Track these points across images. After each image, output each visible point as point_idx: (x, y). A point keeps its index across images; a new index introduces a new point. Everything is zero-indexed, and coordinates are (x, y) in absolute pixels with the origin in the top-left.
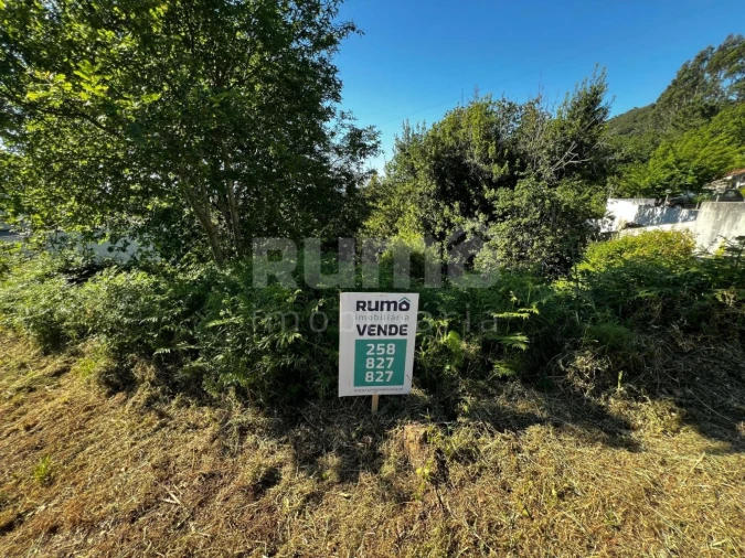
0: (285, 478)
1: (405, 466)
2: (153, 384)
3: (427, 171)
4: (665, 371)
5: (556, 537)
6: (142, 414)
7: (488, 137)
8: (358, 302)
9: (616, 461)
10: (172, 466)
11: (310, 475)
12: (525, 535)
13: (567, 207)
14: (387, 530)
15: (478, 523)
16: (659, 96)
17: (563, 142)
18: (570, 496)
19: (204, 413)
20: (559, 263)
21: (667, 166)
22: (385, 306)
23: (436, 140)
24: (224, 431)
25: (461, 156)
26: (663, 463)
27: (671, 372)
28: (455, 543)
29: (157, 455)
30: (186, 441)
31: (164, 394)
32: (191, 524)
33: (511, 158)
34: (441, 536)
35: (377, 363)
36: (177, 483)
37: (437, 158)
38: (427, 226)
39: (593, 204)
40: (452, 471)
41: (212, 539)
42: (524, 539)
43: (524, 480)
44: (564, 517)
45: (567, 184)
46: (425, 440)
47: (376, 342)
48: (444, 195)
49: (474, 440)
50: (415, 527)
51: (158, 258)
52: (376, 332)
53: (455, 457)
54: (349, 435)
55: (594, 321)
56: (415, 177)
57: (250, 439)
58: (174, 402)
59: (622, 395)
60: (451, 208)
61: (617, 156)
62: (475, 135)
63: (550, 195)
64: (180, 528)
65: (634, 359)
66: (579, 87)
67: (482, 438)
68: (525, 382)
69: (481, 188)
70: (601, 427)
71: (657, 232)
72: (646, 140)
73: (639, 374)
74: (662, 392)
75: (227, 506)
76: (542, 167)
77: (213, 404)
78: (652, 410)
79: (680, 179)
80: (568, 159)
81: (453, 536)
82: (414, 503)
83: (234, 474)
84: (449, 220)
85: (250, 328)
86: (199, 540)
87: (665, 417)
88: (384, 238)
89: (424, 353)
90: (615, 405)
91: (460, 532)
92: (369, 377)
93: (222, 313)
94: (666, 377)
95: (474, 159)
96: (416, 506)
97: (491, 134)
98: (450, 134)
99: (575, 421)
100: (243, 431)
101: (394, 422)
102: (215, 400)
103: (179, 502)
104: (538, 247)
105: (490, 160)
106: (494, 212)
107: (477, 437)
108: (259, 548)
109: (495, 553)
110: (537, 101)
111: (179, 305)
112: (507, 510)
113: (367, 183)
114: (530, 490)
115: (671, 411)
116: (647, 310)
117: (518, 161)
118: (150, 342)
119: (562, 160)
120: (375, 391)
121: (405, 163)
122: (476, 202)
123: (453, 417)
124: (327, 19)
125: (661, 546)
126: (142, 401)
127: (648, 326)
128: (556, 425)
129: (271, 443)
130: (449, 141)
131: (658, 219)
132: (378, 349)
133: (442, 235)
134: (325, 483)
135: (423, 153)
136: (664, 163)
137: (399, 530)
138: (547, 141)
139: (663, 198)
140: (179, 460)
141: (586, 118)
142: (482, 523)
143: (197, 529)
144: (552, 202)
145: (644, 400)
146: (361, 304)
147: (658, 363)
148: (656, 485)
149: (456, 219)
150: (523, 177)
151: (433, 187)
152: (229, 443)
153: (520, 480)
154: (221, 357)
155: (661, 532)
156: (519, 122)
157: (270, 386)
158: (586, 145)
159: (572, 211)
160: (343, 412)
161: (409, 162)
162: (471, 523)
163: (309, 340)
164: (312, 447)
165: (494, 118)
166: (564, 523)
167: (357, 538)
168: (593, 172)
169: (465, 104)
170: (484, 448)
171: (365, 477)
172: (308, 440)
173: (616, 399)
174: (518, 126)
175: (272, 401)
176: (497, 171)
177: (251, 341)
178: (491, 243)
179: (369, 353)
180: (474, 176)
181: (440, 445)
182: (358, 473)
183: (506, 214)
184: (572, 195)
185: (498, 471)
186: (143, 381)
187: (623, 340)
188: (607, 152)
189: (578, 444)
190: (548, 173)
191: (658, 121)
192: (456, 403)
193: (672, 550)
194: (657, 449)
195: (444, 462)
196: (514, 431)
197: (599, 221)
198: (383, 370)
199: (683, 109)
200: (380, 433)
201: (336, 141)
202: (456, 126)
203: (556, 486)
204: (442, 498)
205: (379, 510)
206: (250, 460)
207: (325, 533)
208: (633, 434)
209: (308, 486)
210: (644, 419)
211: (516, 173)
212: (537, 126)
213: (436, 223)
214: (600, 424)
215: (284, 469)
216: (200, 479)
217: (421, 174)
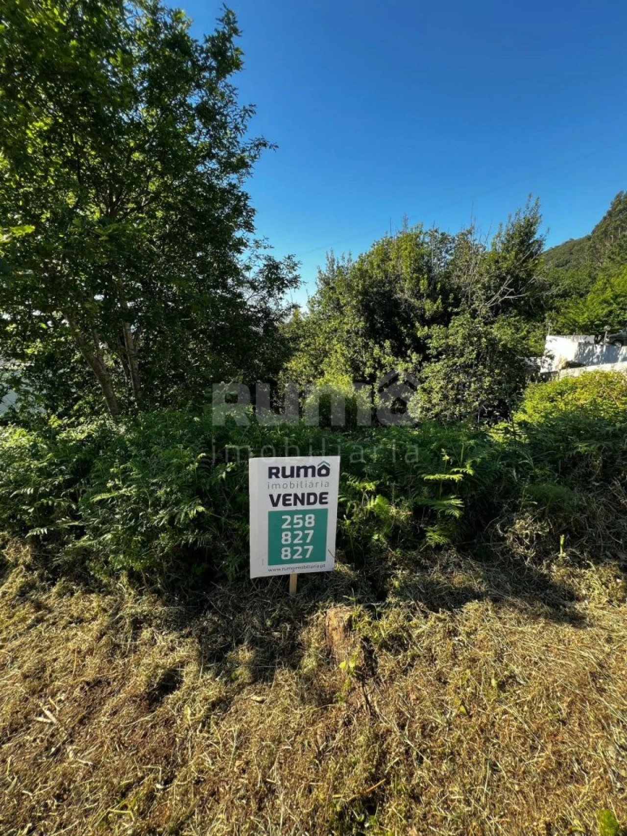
0: (187, 681)
1: (328, 658)
2: (28, 568)
3: (354, 307)
4: (608, 532)
5: (497, 737)
6: (14, 607)
7: (418, 270)
8: (270, 469)
9: (560, 641)
10: (48, 673)
11: (217, 675)
12: (463, 738)
13: (504, 346)
14: (306, 742)
15: (410, 726)
16: (593, 228)
17: (498, 276)
18: (512, 685)
19: (91, 602)
20: (498, 406)
21: (605, 301)
22: (302, 471)
23: (363, 274)
24: (115, 625)
25: (391, 291)
26: (609, 640)
27: (614, 534)
28: (384, 754)
29: (30, 660)
30: (68, 640)
31: (42, 581)
32: (69, 748)
33: (445, 293)
34: (368, 746)
35: (294, 537)
36: (53, 695)
37: (365, 293)
38: (355, 367)
39: (531, 343)
40: (380, 662)
41: (94, 767)
42: (462, 742)
43: (462, 668)
44: (505, 712)
45: (504, 320)
46: (349, 626)
47: (292, 514)
48: (373, 333)
49: (406, 624)
50: (338, 736)
51: (42, 410)
52: (292, 502)
53: (384, 645)
54: (263, 623)
55: (533, 479)
56: (342, 313)
57: (146, 634)
58: (54, 590)
59: (565, 561)
60: (382, 347)
61: (555, 291)
62: (405, 268)
63: (486, 334)
64: (55, 754)
65: (576, 520)
66: (512, 219)
67: (415, 621)
68: (461, 550)
69: (413, 326)
70: (543, 600)
71: (597, 372)
72: (583, 274)
73: (582, 537)
74: (606, 556)
75: (115, 721)
76: (477, 303)
77: (103, 590)
78: (596, 576)
79: (618, 315)
80: (504, 294)
81: (381, 746)
82: (338, 705)
83: (125, 678)
84: (380, 361)
85: (145, 501)
86: (78, 769)
87: (610, 585)
88: (309, 382)
89: (348, 522)
90: (557, 573)
91: (389, 739)
92: (286, 553)
93: (110, 484)
94: (609, 538)
95: (404, 294)
96: (340, 709)
97: (422, 267)
98: (379, 266)
99: (516, 594)
100: (137, 624)
101: (315, 606)
102: (105, 586)
103: (54, 720)
104: (476, 390)
105: (422, 295)
106: (428, 352)
107: (409, 619)
108: (152, 776)
109: (429, 762)
110: (470, 232)
111: (62, 472)
112: (442, 707)
113: (287, 320)
114: (468, 681)
115: (616, 577)
116: (587, 466)
117: (452, 296)
118: (25, 517)
119: (497, 296)
120: (293, 570)
121: (330, 298)
122: (408, 341)
123: (382, 596)
124: (235, 137)
125: (609, 742)
126: (14, 590)
127: (589, 483)
128: (495, 600)
129: (171, 637)
130: (378, 275)
131: (598, 357)
132: (295, 521)
133: (373, 377)
134: (235, 685)
135: (350, 287)
136: (602, 298)
137: (320, 741)
138: (481, 275)
139: (603, 334)
140: (57, 665)
141: (521, 251)
142: (415, 726)
143: (76, 754)
144: (489, 340)
145: (588, 567)
146: (274, 471)
147: (600, 524)
148: (602, 667)
149: (388, 359)
150: (457, 314)
151: (362, 324)
152: (120, 639)
153: (456, 669)
154: (109, 536)
155: (608, 725)
156: (451, 254)
157: (169, 569)
158: (523, 279)
159: (510, 350)
160: (257, 595)
161: (334, 296)
162: (402, 727)
163: (216, 512)
164: (220, 640)
165: (425, 249)
166: (505, 721)
167: (271, 754)
168: (530, 307)
169: (395, 235)
170: (417, 631)
171: (282, 675)
172: (215, 631)
173: (558, 566)
174: (452, 258)
175: (171, 586)
176: (430, 307)
177: (146, 516)
178: (426, 385)
179: (284, 526)
180: (406, 313)
181: (367, 631)
182: (273, 670)
183: (440, 354)
184: (509, 332)
185: (432, 659)
186: (16, 565)
187: (564, 501)
188: (543, 287)
189: (519, 622)
190: (483, 309)
191: (595, 253)
192: (385, 579)
193: (621, 746)
194: (603, 623)
195: (371, 652)
196: (450, 610)
197: (538, 360)
198: (302, 545)
199: (618, 241)
200: (300, 618)
201: (250, 275)
202: (385, 259)
203: (496, 675)
204: (369, 698)
205: (298, 715)
206: (145, 661)
207: (233, 750)
208: (577, 606)
209: (213, 690)
210: (589, 587)
211: (450, 309)
212: (471, 259)
213: (365, 364)
214: (542, 595)
215: (187, 669)
216: (82, 688)
217: (347, 310)
